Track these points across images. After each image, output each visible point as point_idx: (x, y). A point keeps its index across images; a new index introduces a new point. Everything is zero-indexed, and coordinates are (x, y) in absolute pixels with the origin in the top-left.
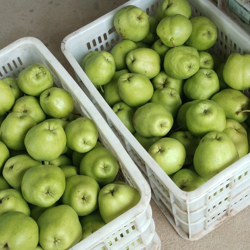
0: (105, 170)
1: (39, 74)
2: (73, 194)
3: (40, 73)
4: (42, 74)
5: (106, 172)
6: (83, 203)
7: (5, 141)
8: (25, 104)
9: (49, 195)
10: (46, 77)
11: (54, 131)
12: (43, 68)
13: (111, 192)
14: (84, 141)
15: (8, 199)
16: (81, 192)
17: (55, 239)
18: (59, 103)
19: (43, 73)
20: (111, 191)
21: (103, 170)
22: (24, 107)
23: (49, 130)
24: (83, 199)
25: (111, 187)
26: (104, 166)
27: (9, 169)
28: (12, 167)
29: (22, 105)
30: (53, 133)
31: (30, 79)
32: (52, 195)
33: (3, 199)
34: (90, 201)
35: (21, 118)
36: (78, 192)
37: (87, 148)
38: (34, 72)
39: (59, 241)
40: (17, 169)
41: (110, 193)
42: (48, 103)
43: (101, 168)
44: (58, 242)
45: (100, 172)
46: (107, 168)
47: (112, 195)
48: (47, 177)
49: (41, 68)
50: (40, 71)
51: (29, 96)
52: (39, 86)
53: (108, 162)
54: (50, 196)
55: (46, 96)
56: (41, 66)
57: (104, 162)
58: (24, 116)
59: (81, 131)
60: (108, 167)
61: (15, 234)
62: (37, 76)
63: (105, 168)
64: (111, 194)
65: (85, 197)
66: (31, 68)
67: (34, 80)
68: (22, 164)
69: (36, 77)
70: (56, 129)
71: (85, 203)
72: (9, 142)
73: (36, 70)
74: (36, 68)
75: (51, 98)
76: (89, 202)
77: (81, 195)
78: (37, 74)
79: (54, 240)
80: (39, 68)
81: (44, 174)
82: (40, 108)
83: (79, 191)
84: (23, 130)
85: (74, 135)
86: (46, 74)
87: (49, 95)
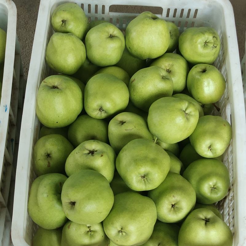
0: (212, 190)
1: (209, 43)
2: (166, 195)
3: (211, 43)
4: (212, 45)
5: (211, 193)
6: (170, 211)
7: (132, 90)
8: (174, 64)
9: (143, 179)
10: (214, 50)
11: (188, 116)
12: (217, 39)
13: (206, 220)
14: (210, 146)
15: (102, 156)
16: (176, 198)
17: (122, 229)
18: (209, 86)
19: (214, 45)
20: (206, 218)
21: (211, 189)
22: (171, 66)
23: (185, 111)
24: (173, 206)
25: (209, 214)
26: (214, 186)
27: (119, 122)
28: (122, 123)
29: (171, 63)
30: (187, 118)
31: (196, 42)
32: (146, 182)
33: (96, 151)
34: (179, 213)
35: (162, 78)
36: (173, 196)
37: (208, 154)
38: (205, 38)
39: (124, 234)
40: (126, 129)
41: (203, 220)
42: (198, 80)
43: (210, 185)
44: (122, 234)
45: (206, 189)
46: (215, 189)
47: (206, 224)
48: (154, 162)
49: (214, 38)
50: (213, 41)
51: (182, 58)
52: (200, 55)
53: (221, 185)
54: (143, 181)
55: (201, 70)
56: (216, 36)
57: (217, 182)
58: (167, 77)
59: (214, 133)
60: (218, 189)
61: (89, 199)
62: (206, 44)
63: (214, 189)
64: (204, 222)
65: (176, 206)
66: (206, 32)
67: (199, 46)
68: (135, 127)
69: (204, 44)
70: (192, 115)
71: (172, 212)
72: (135, 94)
73: (209, 37)
74: (211, 34)
75: (204, 76)
76: (176, 214)
77: (174, 201)
78: (207, 41)
79: (120, 229)
80: (214, 37)
81: (152, 155)
82: (185, 77)
83: (175, 196)
84: (157, 92)
85: (205, 133)
86: (216, 47)
87: (204, 71)
